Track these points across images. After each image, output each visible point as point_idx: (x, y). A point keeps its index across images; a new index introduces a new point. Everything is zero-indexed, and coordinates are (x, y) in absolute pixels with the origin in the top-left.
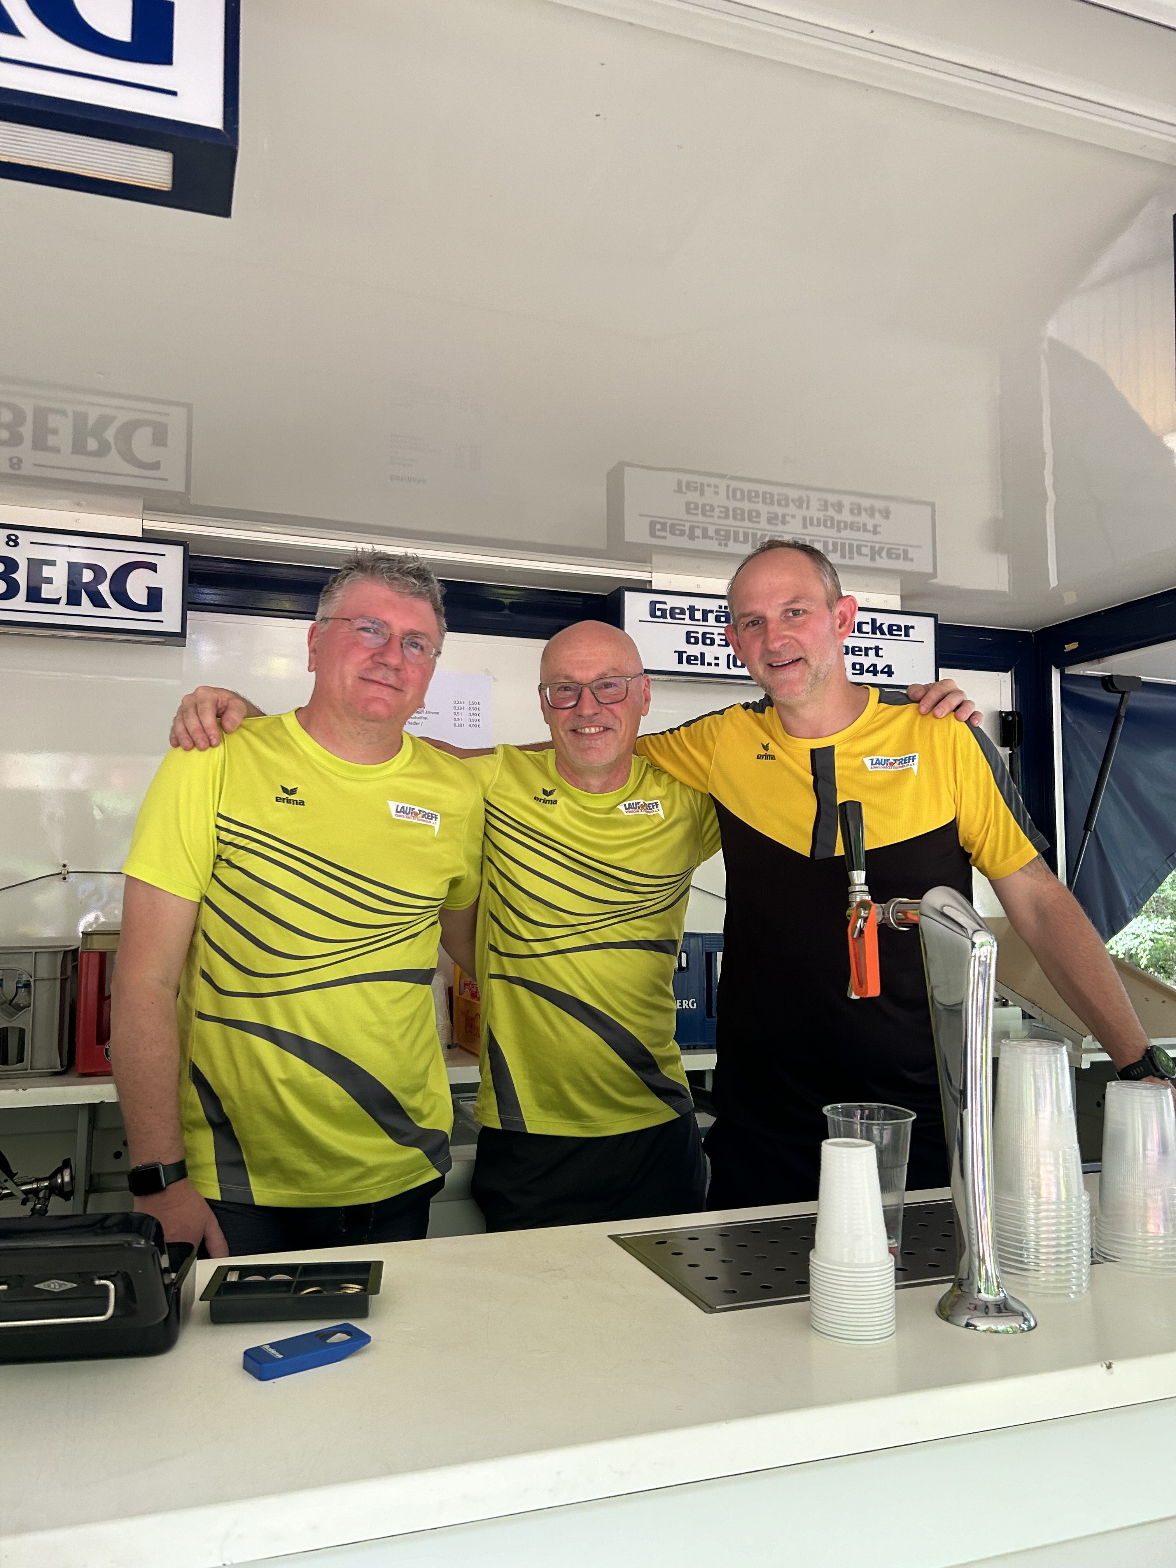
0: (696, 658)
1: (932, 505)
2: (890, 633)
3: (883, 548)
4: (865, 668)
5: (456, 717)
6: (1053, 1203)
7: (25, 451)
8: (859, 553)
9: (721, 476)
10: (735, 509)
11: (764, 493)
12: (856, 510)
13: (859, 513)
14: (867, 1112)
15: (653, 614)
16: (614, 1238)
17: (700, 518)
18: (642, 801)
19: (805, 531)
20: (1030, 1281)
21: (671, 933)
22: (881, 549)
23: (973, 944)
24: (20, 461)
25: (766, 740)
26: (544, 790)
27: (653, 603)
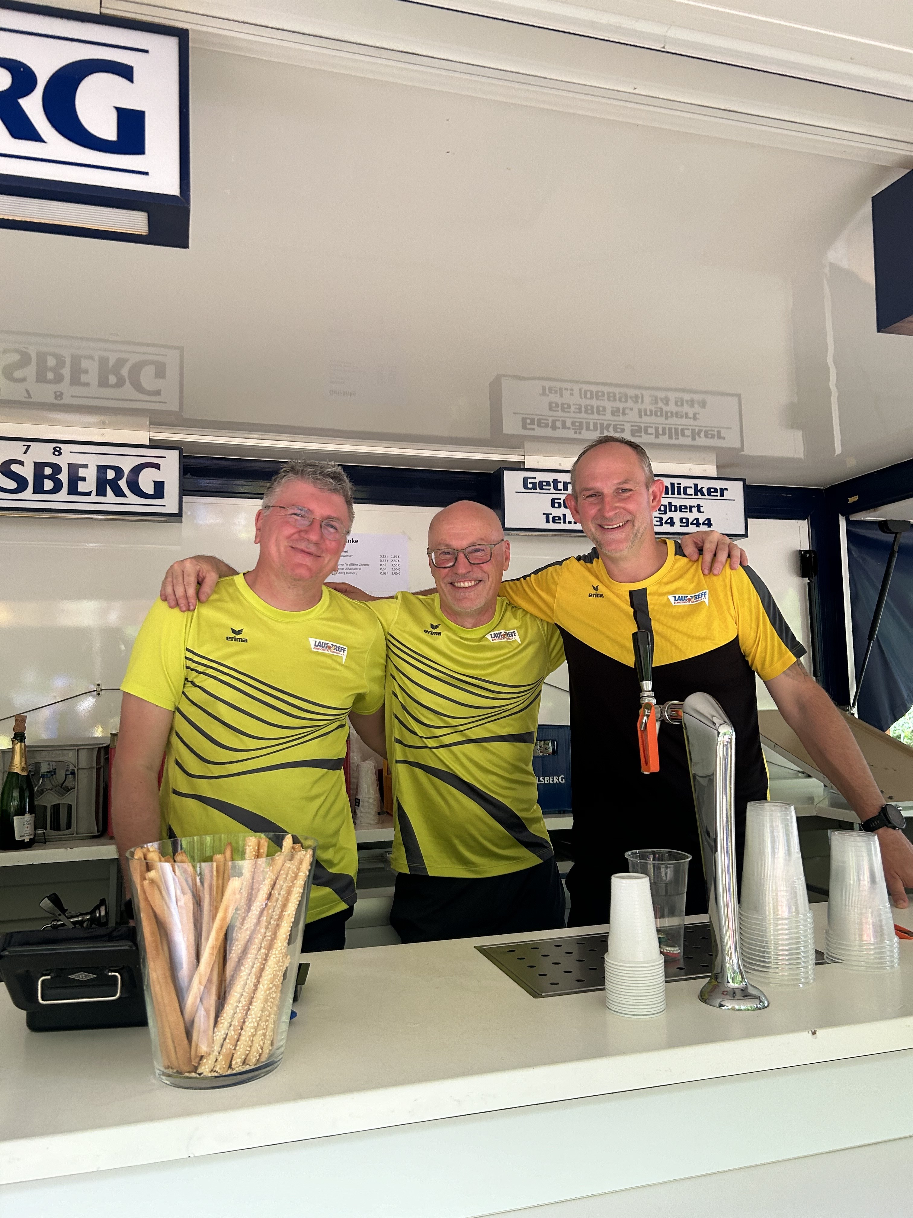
0: (559, 518)
1: (739, 396)
2: (709, 494)
3: (702, 430)
4: (690, 522)
5: (382, 567)
6: (786, 919)
7: (65, 387)
8: (683, 435)
9: (577, 382)
10: (586, 406)
11: (608, 393)
12: (680, 402)
13: (682, 405)
14: (657, 856)
15: (526, 487)
16: (478, 948)
17: (560, 413)
18: (503, 632)
19: (639, 420)
20: (771, 975)
21: (528, 727)
22: (700, 431)
23: (719, 733)
24: (62, 394)
25: (596, 583)
26: (431, 625)
27: (525, 479)
